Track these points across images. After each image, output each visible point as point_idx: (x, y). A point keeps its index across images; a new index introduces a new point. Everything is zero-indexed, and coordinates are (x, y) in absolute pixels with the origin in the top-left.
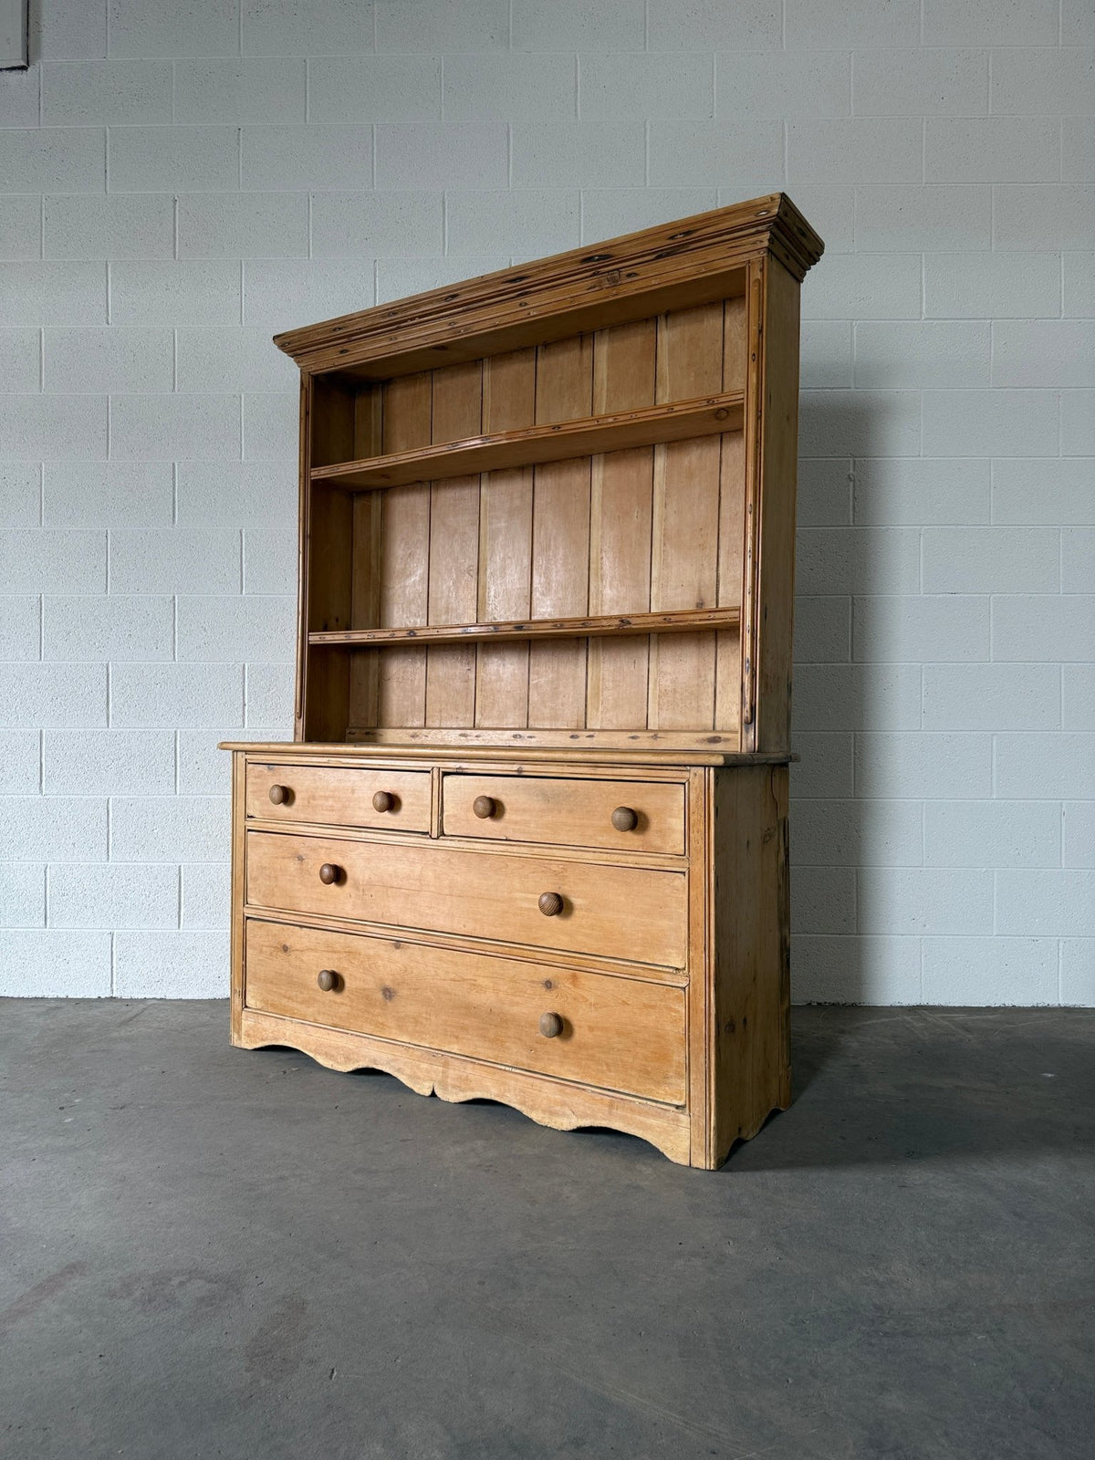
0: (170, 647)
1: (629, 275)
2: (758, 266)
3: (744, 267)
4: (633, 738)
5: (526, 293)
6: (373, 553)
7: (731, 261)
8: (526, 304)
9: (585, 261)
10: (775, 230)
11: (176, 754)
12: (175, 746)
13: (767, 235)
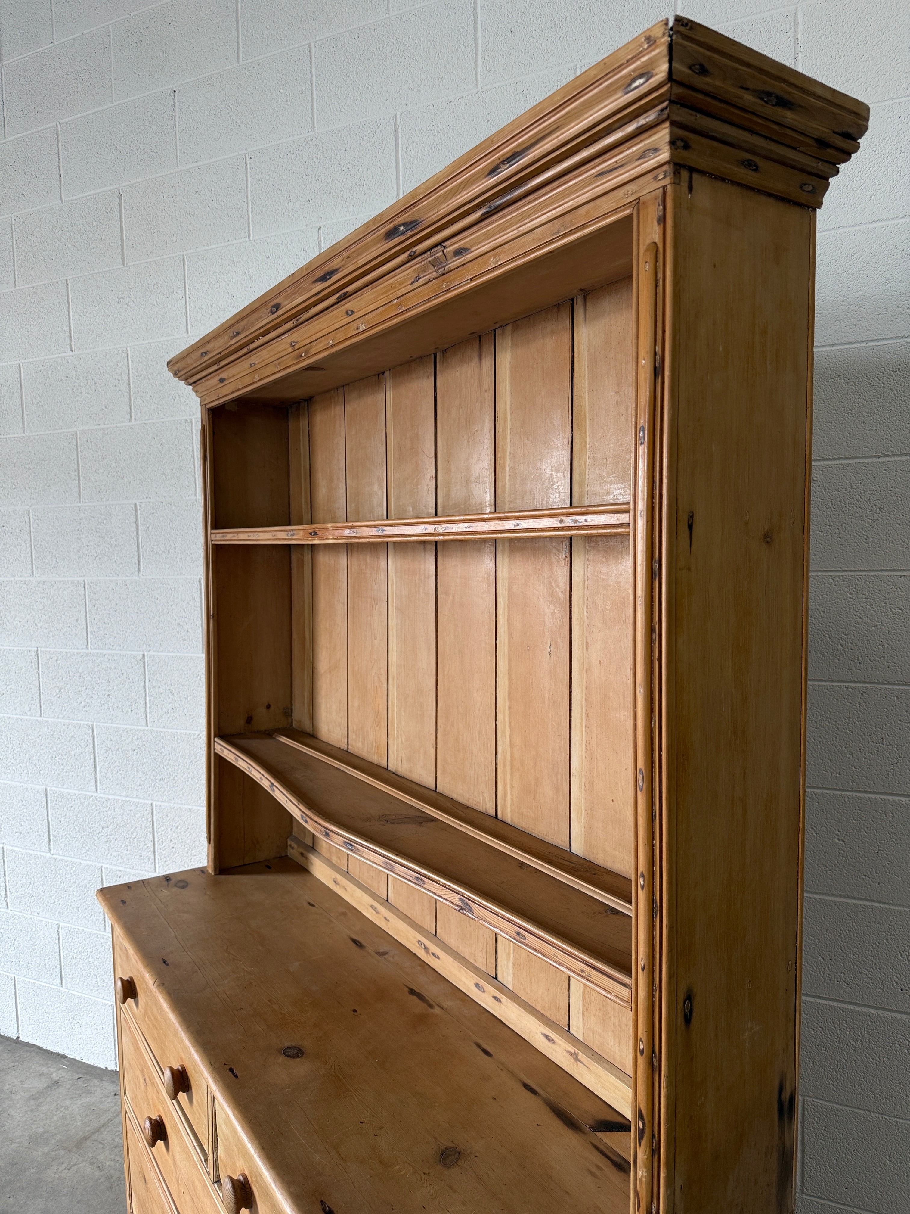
0: (143, 710)
1: (458, 252)
2: (653, 212)
3: (629, 218)
4: (547, 1037)
5: (346, 296)
6: (307, 622)
7: (606, 204)
8: (353, 312)
9: (391, 234)
10: (684, 115)
11: (153, 829)
12: (152, 819)
13: (663, 134)
